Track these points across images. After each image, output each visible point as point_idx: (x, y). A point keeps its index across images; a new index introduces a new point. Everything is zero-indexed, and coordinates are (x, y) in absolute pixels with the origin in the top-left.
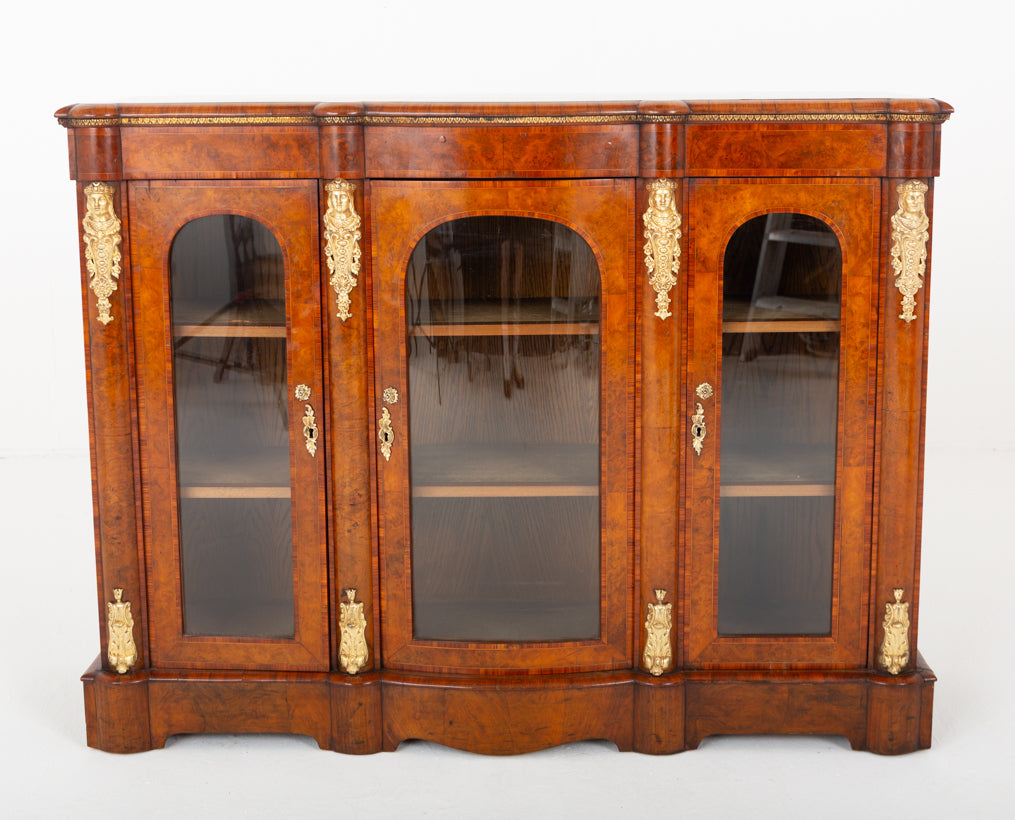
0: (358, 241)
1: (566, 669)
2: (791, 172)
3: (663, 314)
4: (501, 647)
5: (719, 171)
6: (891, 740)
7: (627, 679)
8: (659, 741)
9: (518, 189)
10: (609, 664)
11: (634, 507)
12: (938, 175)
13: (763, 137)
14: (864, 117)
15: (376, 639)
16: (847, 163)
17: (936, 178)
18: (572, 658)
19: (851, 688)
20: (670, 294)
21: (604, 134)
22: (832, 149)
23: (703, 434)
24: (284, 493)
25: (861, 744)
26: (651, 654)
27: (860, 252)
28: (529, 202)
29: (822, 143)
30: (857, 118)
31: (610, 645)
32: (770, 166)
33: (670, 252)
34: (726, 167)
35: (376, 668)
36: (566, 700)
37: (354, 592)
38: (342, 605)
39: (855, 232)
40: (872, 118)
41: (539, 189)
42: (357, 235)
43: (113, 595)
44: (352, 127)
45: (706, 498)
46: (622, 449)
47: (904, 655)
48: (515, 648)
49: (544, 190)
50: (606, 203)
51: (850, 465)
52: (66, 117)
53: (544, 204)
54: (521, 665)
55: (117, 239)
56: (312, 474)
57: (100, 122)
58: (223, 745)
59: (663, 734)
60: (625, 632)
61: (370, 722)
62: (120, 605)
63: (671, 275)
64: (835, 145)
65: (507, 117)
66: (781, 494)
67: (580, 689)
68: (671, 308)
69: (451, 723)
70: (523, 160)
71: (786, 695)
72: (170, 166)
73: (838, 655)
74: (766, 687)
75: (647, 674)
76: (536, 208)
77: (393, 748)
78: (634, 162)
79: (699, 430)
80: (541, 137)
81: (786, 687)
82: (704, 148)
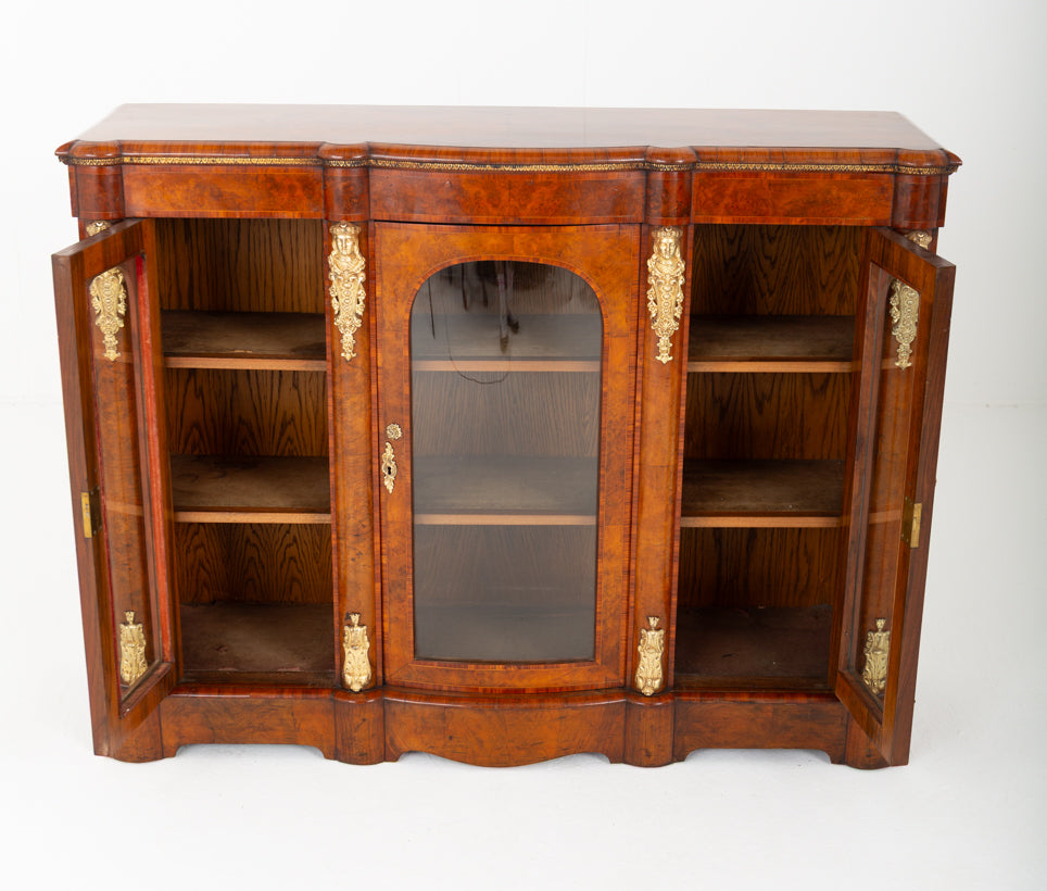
0: (363, 283)
1: (561, 688)
2: (796, 220)
3: (665, 358)
4: (500, 668)
5: (725, 218)
6: (868, 756)
7: (620, 697)
8: (648, 755)
9: (524, 235)
10: (602, 683)
11: (631, 539)
12: (942, 225)
13: (770, 185)
14: (871, 168)
15: (378, 659)
16: (852, 212)
17: (940, 229)
18: (567, 678)
19: (833, 708)
20: (672, 339)
21: (611, 181)
22: (839, 198)
25: (839, 759)
26: (643, 675)
28: (535, 247)
29: (829, 192)
30: (865, 168)
31: (604, 666)
32: (775, 214)
33: (673, 298)
34: (730, 214)
35: (379, 686)
36: (561, 718)
37: (357, 616)
38: (346, 628)
40: (880, 169)
41: (545, 235)
42: (362, 277)
43: (125, 617)
44: (356, 170)
46: (620, 484)
47: (883, 679)
48: (513, 668)
49: (549, 236)
50: (611, 248)
52: (67, 154)
53: (549, 250)
54: (520, 685)
57: (102, 162)
58: (232, 753)
59: (652, 749)
60: (618, 653)
61: (373, 735)
62: (132, 627)
63: (673, 321)
64: (842, 194)
65: (514, 165)
66: (773, 525)
67: (574, 708)
68: (672, 352)
69: (451, 738)
70: (529, 207)
71: (770, 714)
72: (173, 205)
74: (751, 707)
75: (639, 694)
76: (541, 254)
77: (395, 759)
78: (639, 209)
80: (548, 184)
81: (770, 708)
82: (710, 195)
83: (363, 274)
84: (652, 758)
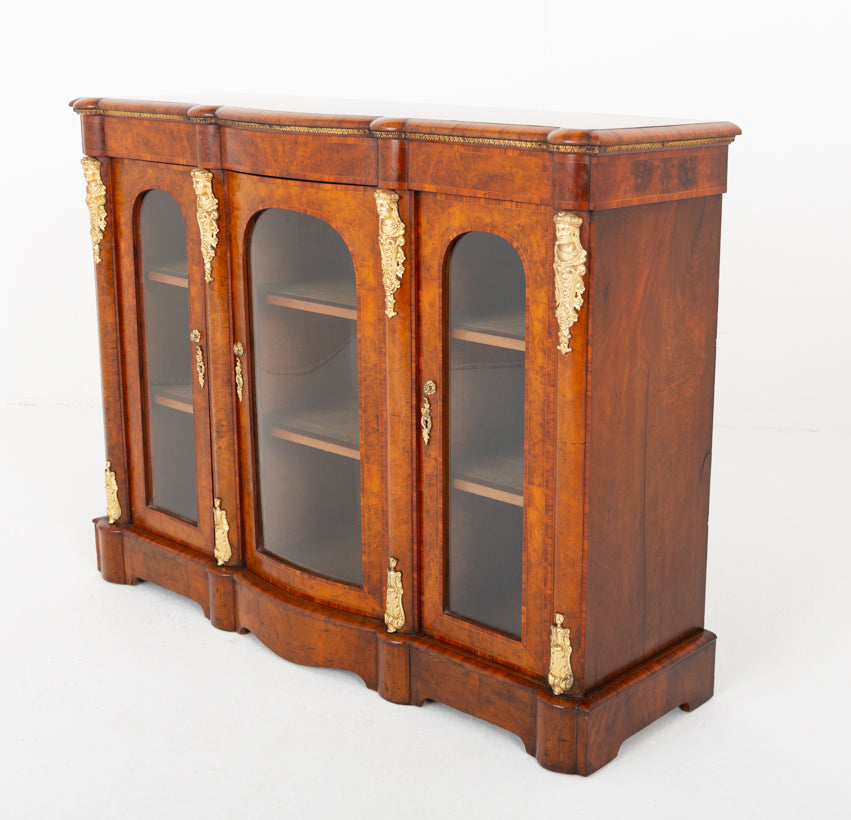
0: (216, 220)
1: (339, 606)
2: (480, 194)
3: (390, 313)
4: (298, 572)
5: (432, 186)
6: (546, 755)
7: (370, 627)
8: (387, 689)
9: (296, 188)
13: (461, 157)
14: (529, 145)
16: (523, 190)
18: (341, 599)
19: (524, 694)
20: (395, 296)
21: (350, 145)
22: (511, 173)
23: (429, 426)
24: (189, 409)
25: (531, 749)
26: (390, 613)
27: (538, 278)
28: (304, 200)
29: (504, 167)
30: (524, 144)
31: (370, 596)
32: (466, 186)
33: (393, 257)
34: (435, 183)
35: (234, 566)
36: (327, 631)
37: (219, 501)
39: (535, 258)
40: (534, 145)
42: (213, 215)
45: (433, 485)
46: (375, 426)
48: (306, 576)
50: (358, 207)
51: (532, 484)
52: (79, 107)
53: (313, 203)
54: (311, 592)
55: (103, 201)
56: (201, 401)
59: (390, 685)
61: (224, 605)
62: (109, 473)
63: (394, 278)
64: (514, 170)
65: (281, 125)
66: (500, 499)
67: (335, 625)
68: (395, 308)
69: (262, 624)
70: (295, 163)
71: (478, 683)
72: (126, 148)
73: (525, 661)
74: (463, 671)
76: (308, 206)
79: (427, 422)
80: (306, 144)
81: (477, 676)
82: (421, 164)
83: (216, 214)
84: (390, 693)
